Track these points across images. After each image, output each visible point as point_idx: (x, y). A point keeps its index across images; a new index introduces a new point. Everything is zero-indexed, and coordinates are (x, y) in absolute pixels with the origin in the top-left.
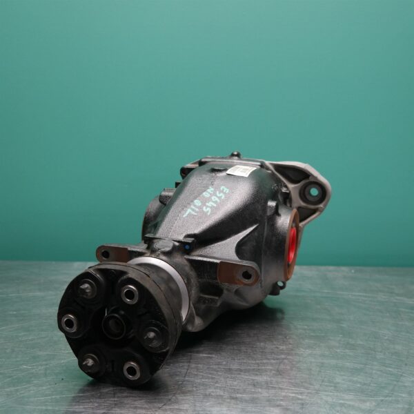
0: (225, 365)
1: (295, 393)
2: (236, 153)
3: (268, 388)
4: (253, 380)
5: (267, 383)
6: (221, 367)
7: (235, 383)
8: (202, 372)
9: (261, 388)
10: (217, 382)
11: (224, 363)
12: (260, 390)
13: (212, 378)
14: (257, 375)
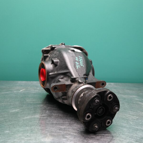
0: (52, 122)
1: (73, 133)
2: (63, 43)
3: (64, 131)
4: (60, 127)
5: (64, 129)
6: (50, 122)
7: (53, 129)
8: (43, 125)
9: (62, 131)
10: (46, 129)
11: (52, 121)
12: (61, 131)
13: (46, 127)
14: (62, 125)
